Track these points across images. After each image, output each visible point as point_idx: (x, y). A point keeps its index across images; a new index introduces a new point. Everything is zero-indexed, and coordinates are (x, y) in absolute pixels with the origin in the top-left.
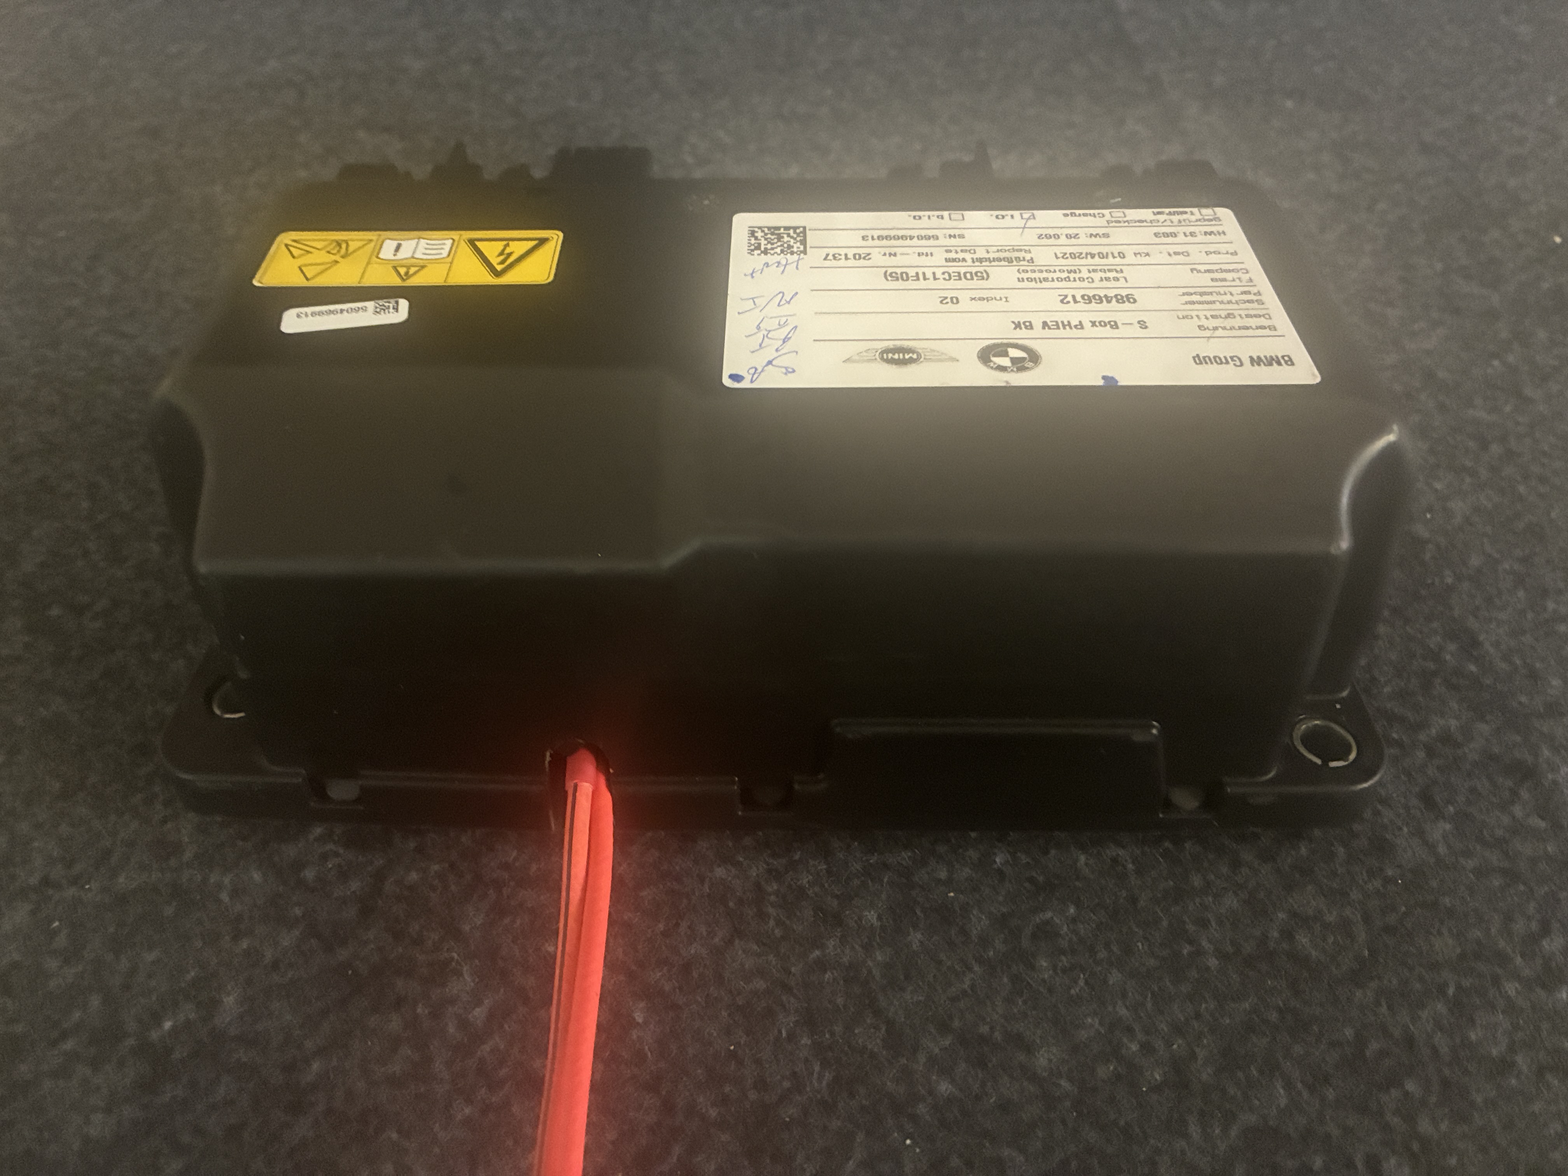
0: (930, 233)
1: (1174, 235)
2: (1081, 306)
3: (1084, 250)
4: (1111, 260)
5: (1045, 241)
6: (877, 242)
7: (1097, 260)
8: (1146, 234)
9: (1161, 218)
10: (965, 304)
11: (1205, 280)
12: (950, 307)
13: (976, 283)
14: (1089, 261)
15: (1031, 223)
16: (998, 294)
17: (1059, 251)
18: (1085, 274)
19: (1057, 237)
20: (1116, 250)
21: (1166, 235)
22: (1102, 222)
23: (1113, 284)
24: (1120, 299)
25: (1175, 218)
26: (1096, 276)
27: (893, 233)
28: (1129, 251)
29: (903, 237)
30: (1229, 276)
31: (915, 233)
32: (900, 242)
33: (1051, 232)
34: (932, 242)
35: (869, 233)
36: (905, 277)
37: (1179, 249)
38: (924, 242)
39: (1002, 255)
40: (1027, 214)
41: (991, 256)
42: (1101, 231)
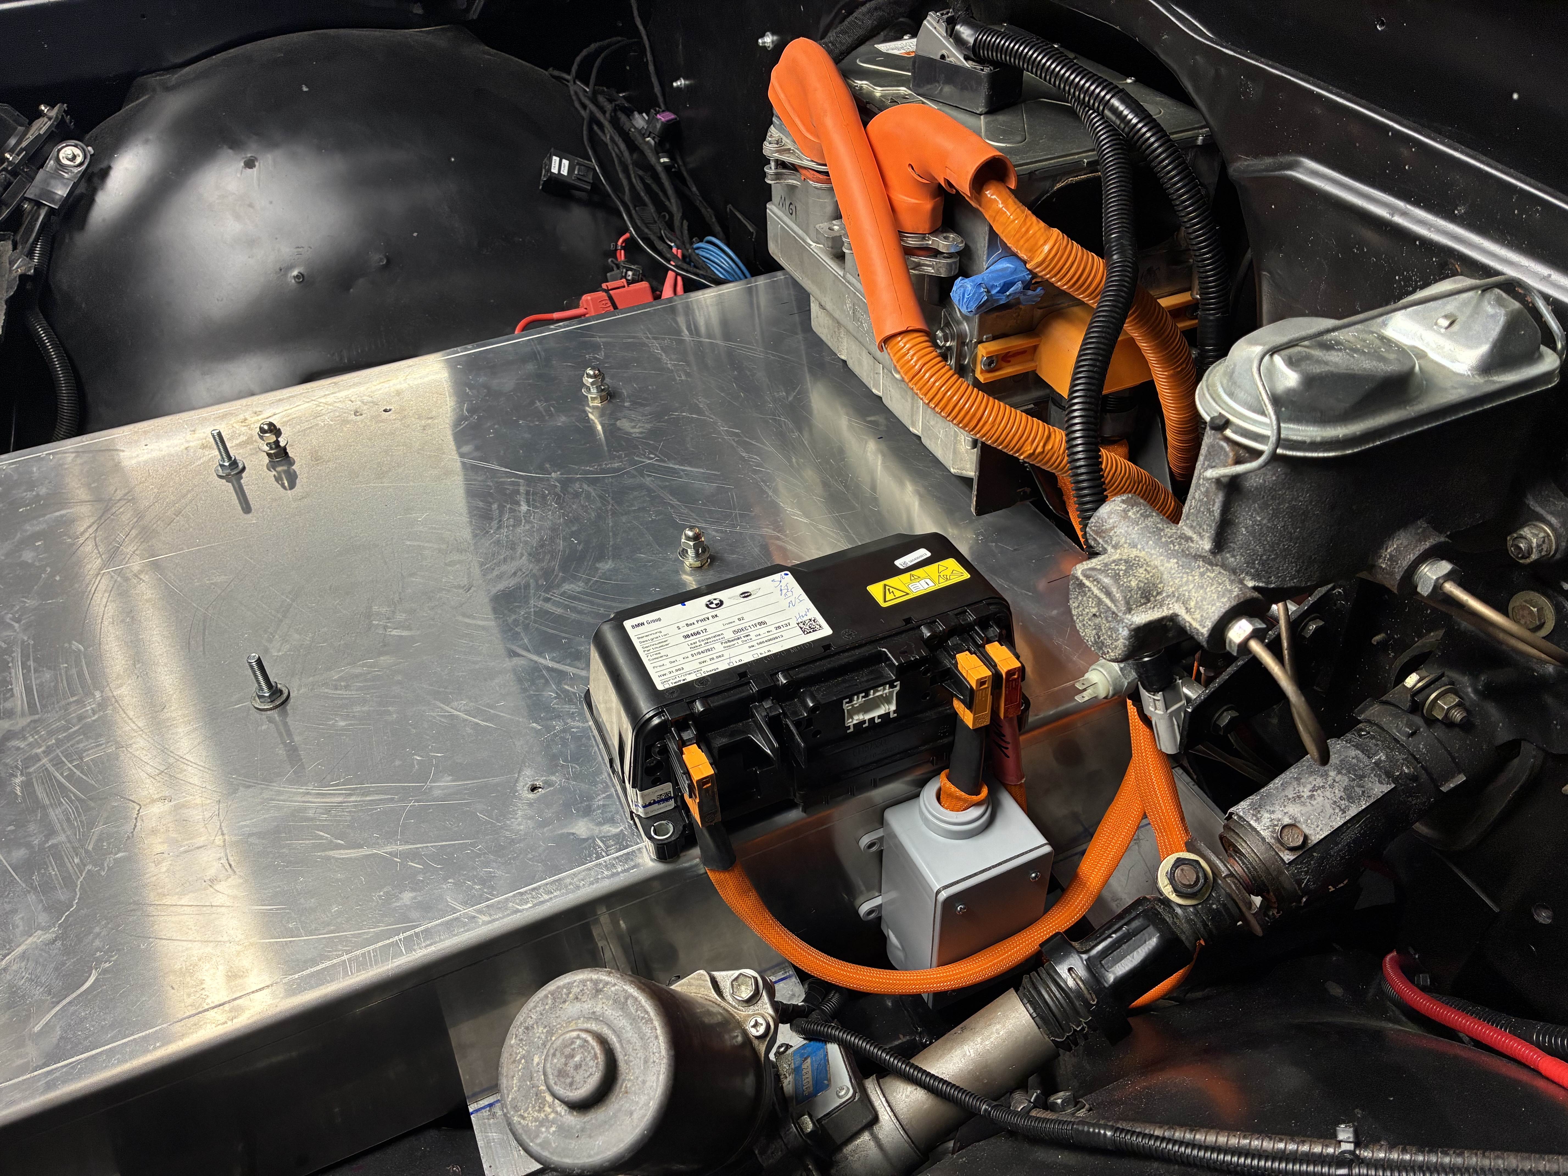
0: (761, 646)
1: (677, 670)
2: (699, 630)
3: (706, 654)
4: (696, 652)
5: (720, 654)
6: (776, 635)
7: (700, 650)
8: (687, 668)
9: (683, 678)
10: (735, 619)
11: (663, 653)
12: (740, 617)
13: (736, 628)
14: (702, 649)
15: (728, 661)
16: (727, 626)
17: (714, 651)
18: (702, 643)
19: (717, 657)
20: (695, 657)
21: (679, 670)
22: (704, 669)
23: (692, 642)
24: (688, 636)
25: (678, 679)
26: (698, 644)
27: (773, 641)
28: (691, 658)
29: (769, 640)
30: (655, 656)
31: (766, 644)
32: (769, 638)
33: (720, 659)
34: (758, 641)
35: (781, 639)
36: (760, 624)
37: (673, 664)
38: (761, 640)
39: (732, 643)
40: (732, 666)
41: (735, 642)
42: (703, 665)
